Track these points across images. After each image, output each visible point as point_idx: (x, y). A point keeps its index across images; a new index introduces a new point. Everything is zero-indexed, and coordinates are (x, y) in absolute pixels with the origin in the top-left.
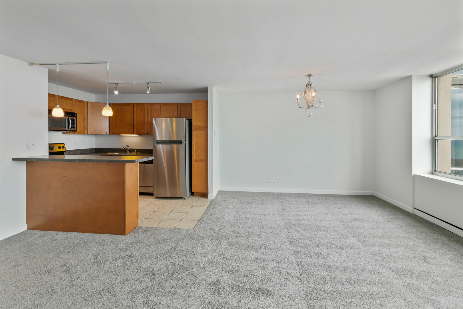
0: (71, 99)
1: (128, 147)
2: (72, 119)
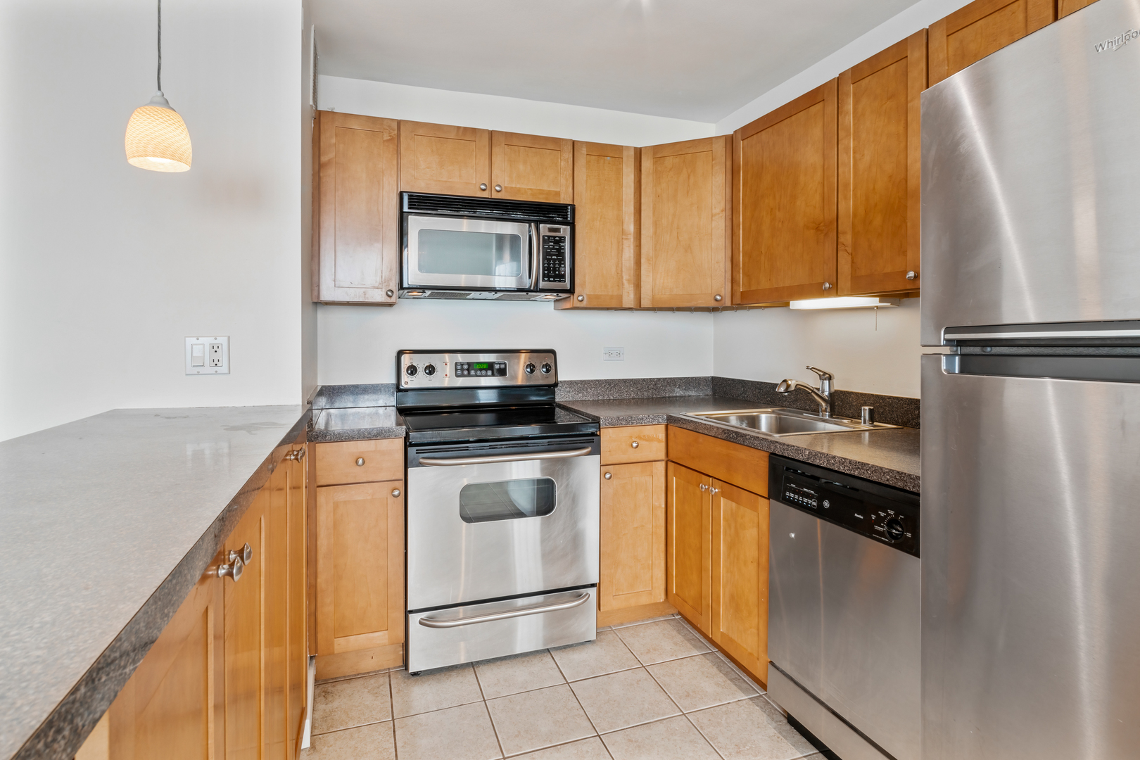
0: (556, 143)
1: (827, 382)
2: (549, 237)
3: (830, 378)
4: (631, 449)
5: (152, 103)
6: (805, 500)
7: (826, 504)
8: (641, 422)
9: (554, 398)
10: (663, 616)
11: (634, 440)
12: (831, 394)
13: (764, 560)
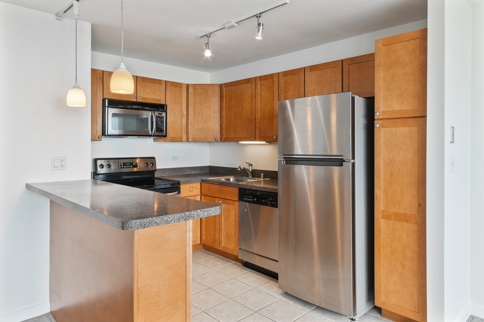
0: (159, 81)
1: (251, 167)
2: (158, 116)
3: (252, 165)
4: (190, 192)
5: (74, 87)
6: (250, 199)
7: (255, 199)
8: (193, 182)
9: (154, 176)
10: (198, 250)
11: (191, 188)
12: (252, 170)
13: (237, 220)
